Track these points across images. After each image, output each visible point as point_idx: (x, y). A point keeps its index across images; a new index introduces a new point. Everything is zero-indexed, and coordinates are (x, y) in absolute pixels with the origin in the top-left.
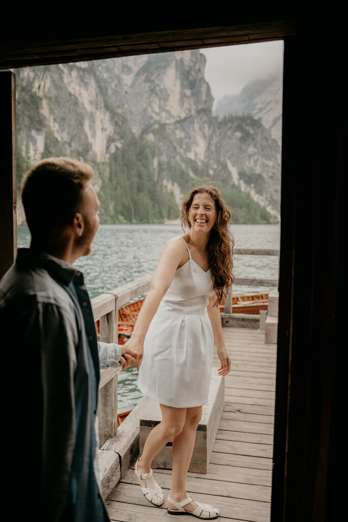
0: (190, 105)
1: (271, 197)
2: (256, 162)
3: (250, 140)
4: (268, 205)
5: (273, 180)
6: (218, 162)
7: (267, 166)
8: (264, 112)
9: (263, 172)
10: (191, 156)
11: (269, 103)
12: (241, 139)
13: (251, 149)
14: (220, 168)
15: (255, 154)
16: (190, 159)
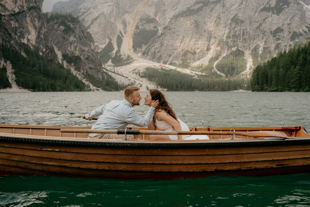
0: (23, 3)
1: (86, 72)
2: (75, 48)
3: (71, 32)
4: (84, 78)
5: (88, 61)
6: (47, 47)
7: (84, 51)
8: (86, 15)
9: (81, 55)
10: (25, 41)
11: (89, 9)
12: (64, 31)
13: (72, 39)
14: (48, 51)
15: (75, 42)
16: (23, 43)
